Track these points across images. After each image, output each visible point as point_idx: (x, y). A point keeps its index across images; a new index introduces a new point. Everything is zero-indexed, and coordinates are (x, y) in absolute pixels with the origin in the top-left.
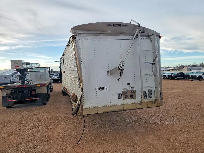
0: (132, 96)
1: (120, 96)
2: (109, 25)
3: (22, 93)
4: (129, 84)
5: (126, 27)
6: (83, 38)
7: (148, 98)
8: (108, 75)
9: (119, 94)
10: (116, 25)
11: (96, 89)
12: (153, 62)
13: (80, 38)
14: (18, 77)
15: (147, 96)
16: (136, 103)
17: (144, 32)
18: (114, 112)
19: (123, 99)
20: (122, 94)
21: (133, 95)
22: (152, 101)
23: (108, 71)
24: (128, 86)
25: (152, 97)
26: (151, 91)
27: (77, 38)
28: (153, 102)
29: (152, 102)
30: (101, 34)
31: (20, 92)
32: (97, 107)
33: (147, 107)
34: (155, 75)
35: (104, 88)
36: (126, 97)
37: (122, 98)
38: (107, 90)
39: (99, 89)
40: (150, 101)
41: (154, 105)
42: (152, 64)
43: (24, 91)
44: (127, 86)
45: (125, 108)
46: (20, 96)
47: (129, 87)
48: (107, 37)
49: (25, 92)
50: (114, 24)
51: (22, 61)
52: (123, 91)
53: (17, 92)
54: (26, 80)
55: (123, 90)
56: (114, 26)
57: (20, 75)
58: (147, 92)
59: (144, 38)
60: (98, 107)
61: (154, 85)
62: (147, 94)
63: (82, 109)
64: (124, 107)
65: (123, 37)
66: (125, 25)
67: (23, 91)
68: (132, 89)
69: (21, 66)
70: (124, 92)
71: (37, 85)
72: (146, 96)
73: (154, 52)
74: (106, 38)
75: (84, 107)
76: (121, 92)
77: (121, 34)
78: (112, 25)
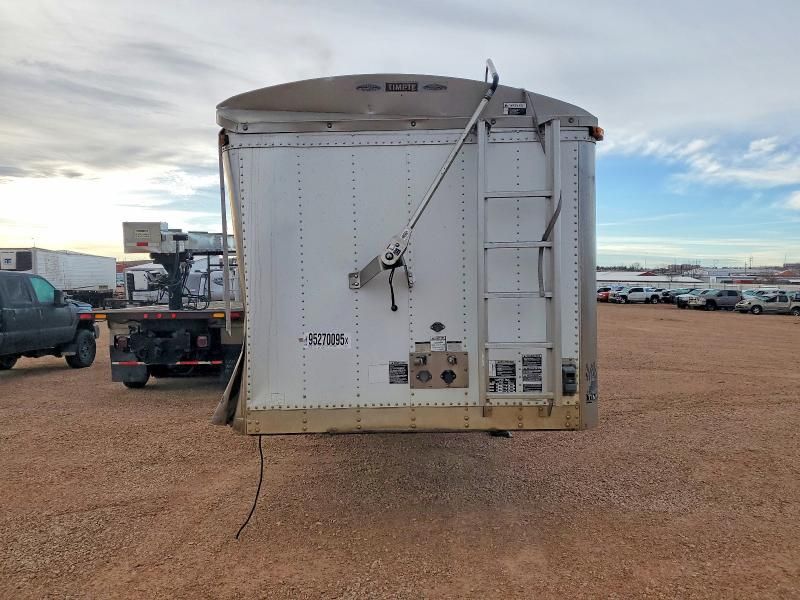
0: (448, 378)
1: (399, 373)
2: (366, 85)
3: (164, 339)
4: (437, 327)
5: (439, 94)
6: (255, 140)
7: (520, 388)
8: (353, 287)
9: (393, 366)
10: (398, 84)
11: (301, 340)
12: (544, 239)
13: (246, 141)
15: (519, 381)
16: (467, 407)
17: (522, 112)
18: (369, 432)
19: (412, 387)
20: (406, 368)
21: (452, 373)
22: (541, 403)
23: (353, 272)
24: (434, 334)
25: (539, 388)
26: (537, 360)
27: (234, 140)
28: (546, 411)
29: (540, 409)
30: (330, 124)
31: (159, 334)
32: (305, 410)
33: (516, 428)
34: (548, 295)
35: (336, 339)
36: (423, 379)
37: (406, 381)
38: (349, 346)
39: (313, 339)
40: (532, 403)
41: (545, 422)
42: (541, 249)
43: (175, 331)
45: (419, 423)
46: (157, 348)
47: (438, 338)
49: (175, 335)
50: (387, 84)
51: (158, 225)
52: (412, 355)
53: (150, 334)
54: (186, 296)
55: (413, 350)
56: (387, 90)
57: (164, 276)
58: (519, 366)
59: (515, 136)
60: (308, 407)
61: (544, 339)
62: (519, 373)
63: (245, 411)
64: (414, 420)
65: (418, 135)
66: (437, 85)
67: (167, 334)
68: (451, 349)
69: (155, 244)
71: (215, 315)
72: (513, 380)
73: (549, 197)
74: (347, 138)
75: (251, 405)
76: (405, 359)
77: (413, 123)
78: (379, 88)
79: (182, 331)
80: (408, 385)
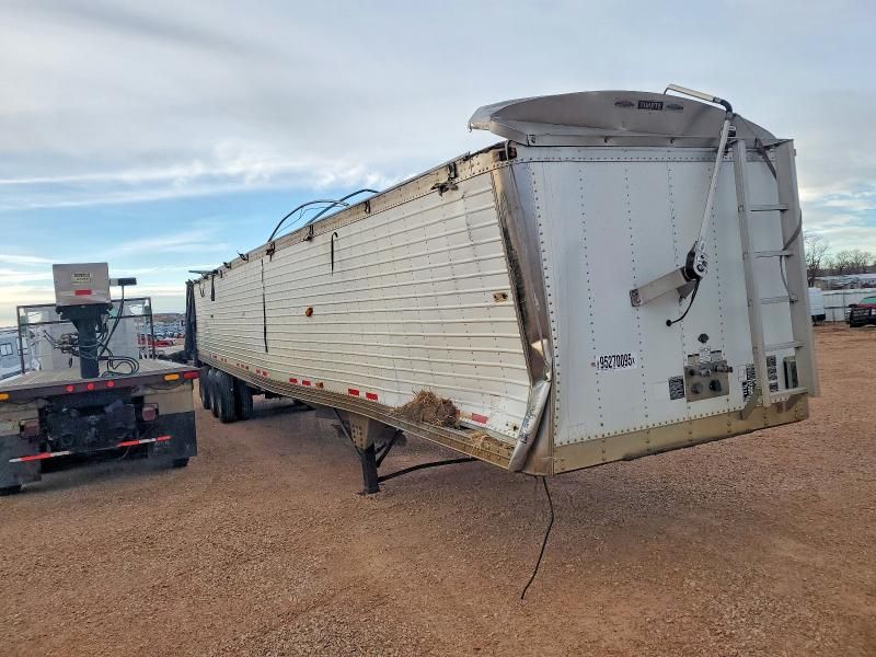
0: (716, 388)
1: (677, 389)
3: (99, 416)
4: (703, 338)
5: (679, 113)
6: (544, 154)
8: (636, 304)
9: (673, 382)
10: (647, 102)
11: (593, 365)
12: (784, 249)
13: (534, 154)
14: (64, 343)
16: (729, 413)
19: (688, 401)
20: (682, 382)
21: (718, 382)
22: (778, 400)
23: (633, 288)
24: (701, 345)
25: (776, 387)
26: (773, 361)
27: (522, 153)
28: (784, 407)
29: (779, 406)
30: (606, 139)
31: (86, 411)
32: (604, 439)
33: (763, 426)
34: (793, 299)
35: (624, 360)
36: (696, 393)
37: (683, 395)
38: (634, 366)
39: (605, 363)
40: (773, 402)
41: (784, 417)
42: (781, 257)
43: (107, 405)
44: (696, 347)
45: (696, 435)
46: (93, 429)
47: (704, 349)
48: (625, 148)
49: (109, 409)
50: (640, 102)
51: (105, 266)
52: (686, 369)
53: (74, 413)
54: (105, 358)
55: (686, 364)
56: (640, 107)
57: (72, 335)
60: (606, 435)
61: (791, 339)
63: (552, 448)
64: (691, 433)
65: (676, 152)
66: (677, 105)
67: (98, 409)
68: (715, 358)
69: (101, 291)
70: (691, 373)
71: (167, 378)
73: (782, 211)
74: (620, 153)
75: (557, 441)
76: (681, 373)
77: (672, 140)
78: (633, 105)
79: (119, 403)
80: (684, 399)
